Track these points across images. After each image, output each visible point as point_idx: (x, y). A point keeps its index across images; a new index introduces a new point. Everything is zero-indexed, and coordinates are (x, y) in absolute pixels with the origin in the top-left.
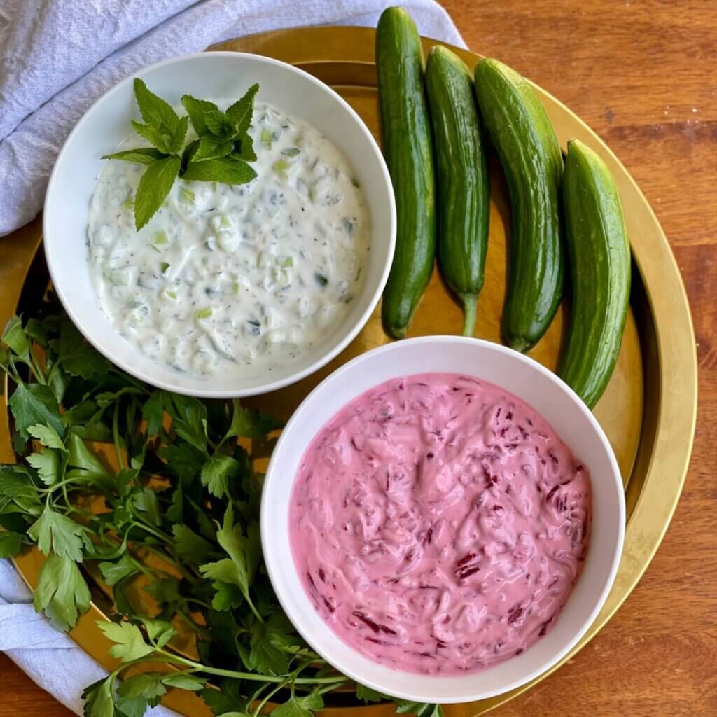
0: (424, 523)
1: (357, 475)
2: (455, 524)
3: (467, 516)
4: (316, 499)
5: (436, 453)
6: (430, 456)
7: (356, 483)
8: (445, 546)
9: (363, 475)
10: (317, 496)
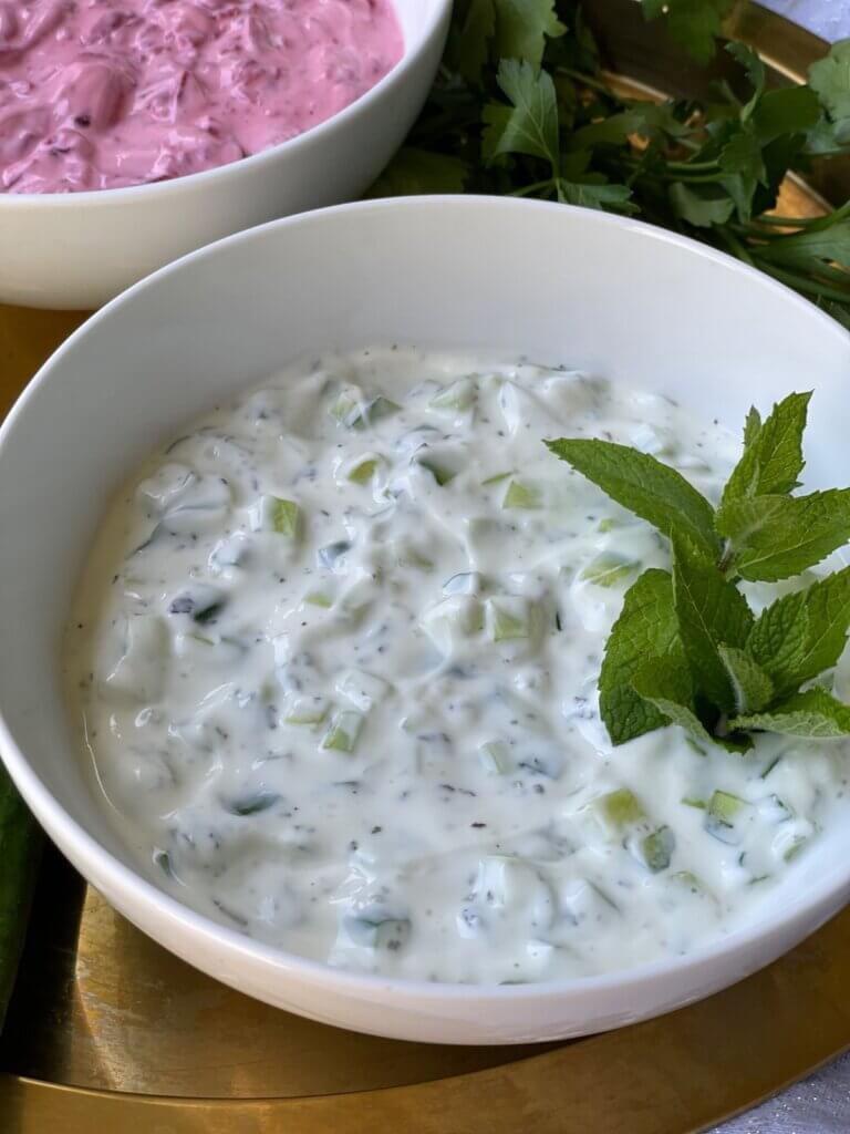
0: (125, 40)
1: (248, 111)
2: (60, 35)
3: (35, 43)
4: (339, 81)
5: (69, 124)
6: (83, 122)
7: (252, 97)
8: (91, 8)
9: (233, 111)
10: (337, 88)
